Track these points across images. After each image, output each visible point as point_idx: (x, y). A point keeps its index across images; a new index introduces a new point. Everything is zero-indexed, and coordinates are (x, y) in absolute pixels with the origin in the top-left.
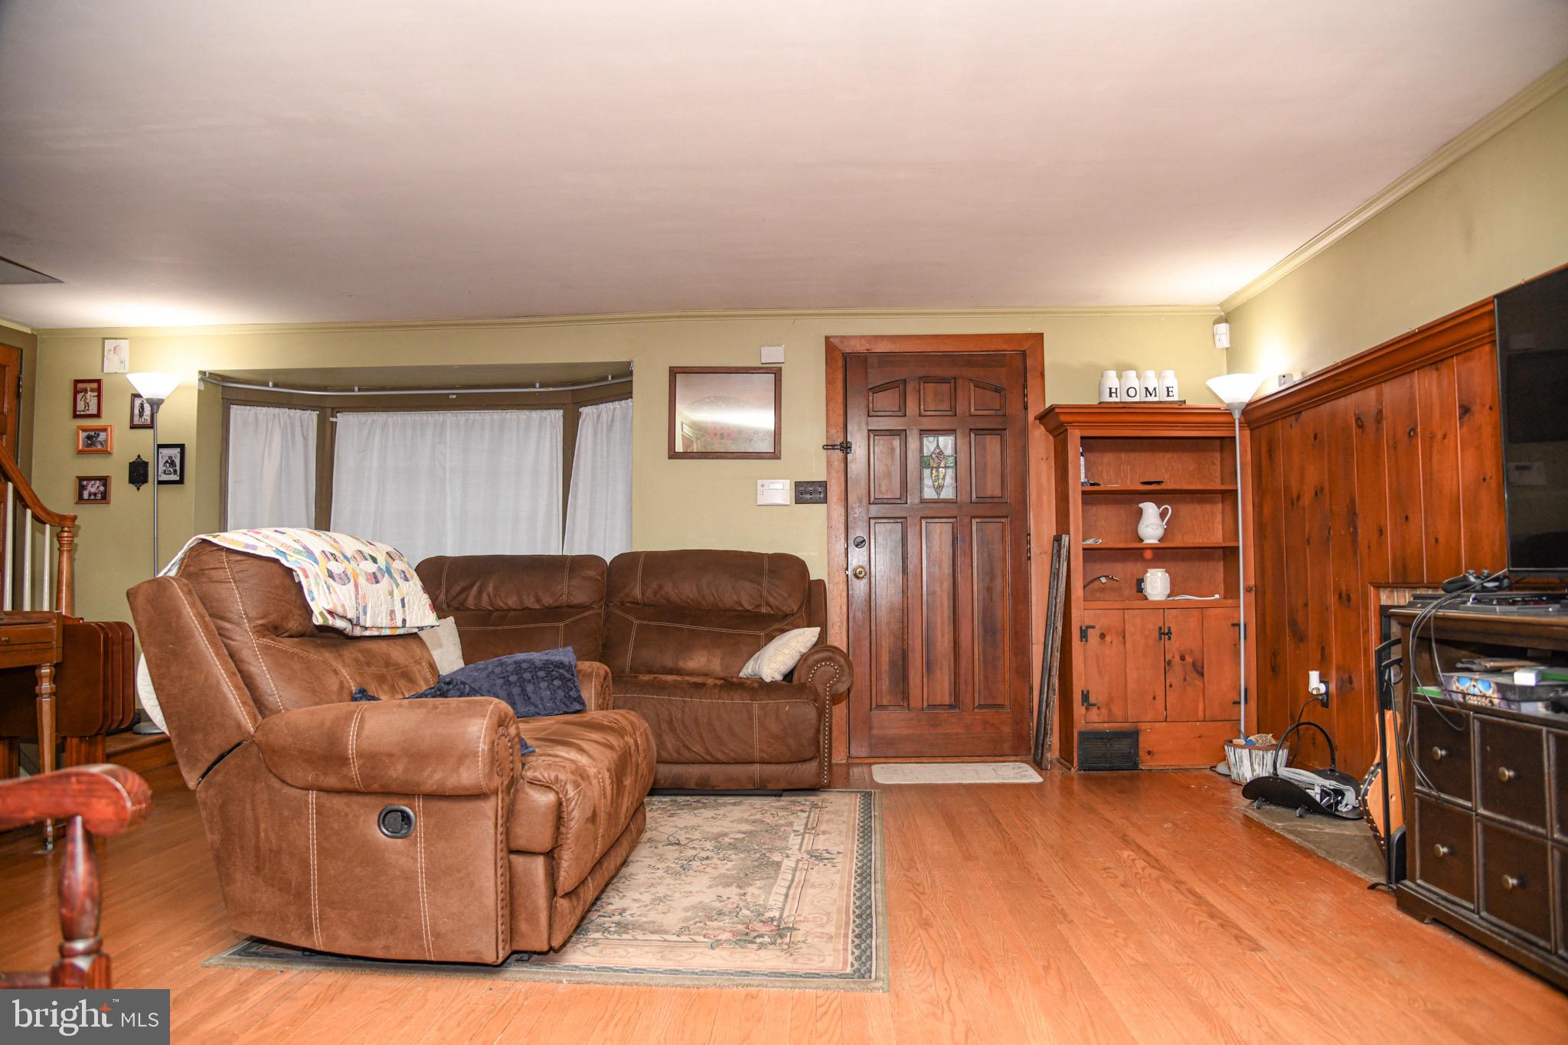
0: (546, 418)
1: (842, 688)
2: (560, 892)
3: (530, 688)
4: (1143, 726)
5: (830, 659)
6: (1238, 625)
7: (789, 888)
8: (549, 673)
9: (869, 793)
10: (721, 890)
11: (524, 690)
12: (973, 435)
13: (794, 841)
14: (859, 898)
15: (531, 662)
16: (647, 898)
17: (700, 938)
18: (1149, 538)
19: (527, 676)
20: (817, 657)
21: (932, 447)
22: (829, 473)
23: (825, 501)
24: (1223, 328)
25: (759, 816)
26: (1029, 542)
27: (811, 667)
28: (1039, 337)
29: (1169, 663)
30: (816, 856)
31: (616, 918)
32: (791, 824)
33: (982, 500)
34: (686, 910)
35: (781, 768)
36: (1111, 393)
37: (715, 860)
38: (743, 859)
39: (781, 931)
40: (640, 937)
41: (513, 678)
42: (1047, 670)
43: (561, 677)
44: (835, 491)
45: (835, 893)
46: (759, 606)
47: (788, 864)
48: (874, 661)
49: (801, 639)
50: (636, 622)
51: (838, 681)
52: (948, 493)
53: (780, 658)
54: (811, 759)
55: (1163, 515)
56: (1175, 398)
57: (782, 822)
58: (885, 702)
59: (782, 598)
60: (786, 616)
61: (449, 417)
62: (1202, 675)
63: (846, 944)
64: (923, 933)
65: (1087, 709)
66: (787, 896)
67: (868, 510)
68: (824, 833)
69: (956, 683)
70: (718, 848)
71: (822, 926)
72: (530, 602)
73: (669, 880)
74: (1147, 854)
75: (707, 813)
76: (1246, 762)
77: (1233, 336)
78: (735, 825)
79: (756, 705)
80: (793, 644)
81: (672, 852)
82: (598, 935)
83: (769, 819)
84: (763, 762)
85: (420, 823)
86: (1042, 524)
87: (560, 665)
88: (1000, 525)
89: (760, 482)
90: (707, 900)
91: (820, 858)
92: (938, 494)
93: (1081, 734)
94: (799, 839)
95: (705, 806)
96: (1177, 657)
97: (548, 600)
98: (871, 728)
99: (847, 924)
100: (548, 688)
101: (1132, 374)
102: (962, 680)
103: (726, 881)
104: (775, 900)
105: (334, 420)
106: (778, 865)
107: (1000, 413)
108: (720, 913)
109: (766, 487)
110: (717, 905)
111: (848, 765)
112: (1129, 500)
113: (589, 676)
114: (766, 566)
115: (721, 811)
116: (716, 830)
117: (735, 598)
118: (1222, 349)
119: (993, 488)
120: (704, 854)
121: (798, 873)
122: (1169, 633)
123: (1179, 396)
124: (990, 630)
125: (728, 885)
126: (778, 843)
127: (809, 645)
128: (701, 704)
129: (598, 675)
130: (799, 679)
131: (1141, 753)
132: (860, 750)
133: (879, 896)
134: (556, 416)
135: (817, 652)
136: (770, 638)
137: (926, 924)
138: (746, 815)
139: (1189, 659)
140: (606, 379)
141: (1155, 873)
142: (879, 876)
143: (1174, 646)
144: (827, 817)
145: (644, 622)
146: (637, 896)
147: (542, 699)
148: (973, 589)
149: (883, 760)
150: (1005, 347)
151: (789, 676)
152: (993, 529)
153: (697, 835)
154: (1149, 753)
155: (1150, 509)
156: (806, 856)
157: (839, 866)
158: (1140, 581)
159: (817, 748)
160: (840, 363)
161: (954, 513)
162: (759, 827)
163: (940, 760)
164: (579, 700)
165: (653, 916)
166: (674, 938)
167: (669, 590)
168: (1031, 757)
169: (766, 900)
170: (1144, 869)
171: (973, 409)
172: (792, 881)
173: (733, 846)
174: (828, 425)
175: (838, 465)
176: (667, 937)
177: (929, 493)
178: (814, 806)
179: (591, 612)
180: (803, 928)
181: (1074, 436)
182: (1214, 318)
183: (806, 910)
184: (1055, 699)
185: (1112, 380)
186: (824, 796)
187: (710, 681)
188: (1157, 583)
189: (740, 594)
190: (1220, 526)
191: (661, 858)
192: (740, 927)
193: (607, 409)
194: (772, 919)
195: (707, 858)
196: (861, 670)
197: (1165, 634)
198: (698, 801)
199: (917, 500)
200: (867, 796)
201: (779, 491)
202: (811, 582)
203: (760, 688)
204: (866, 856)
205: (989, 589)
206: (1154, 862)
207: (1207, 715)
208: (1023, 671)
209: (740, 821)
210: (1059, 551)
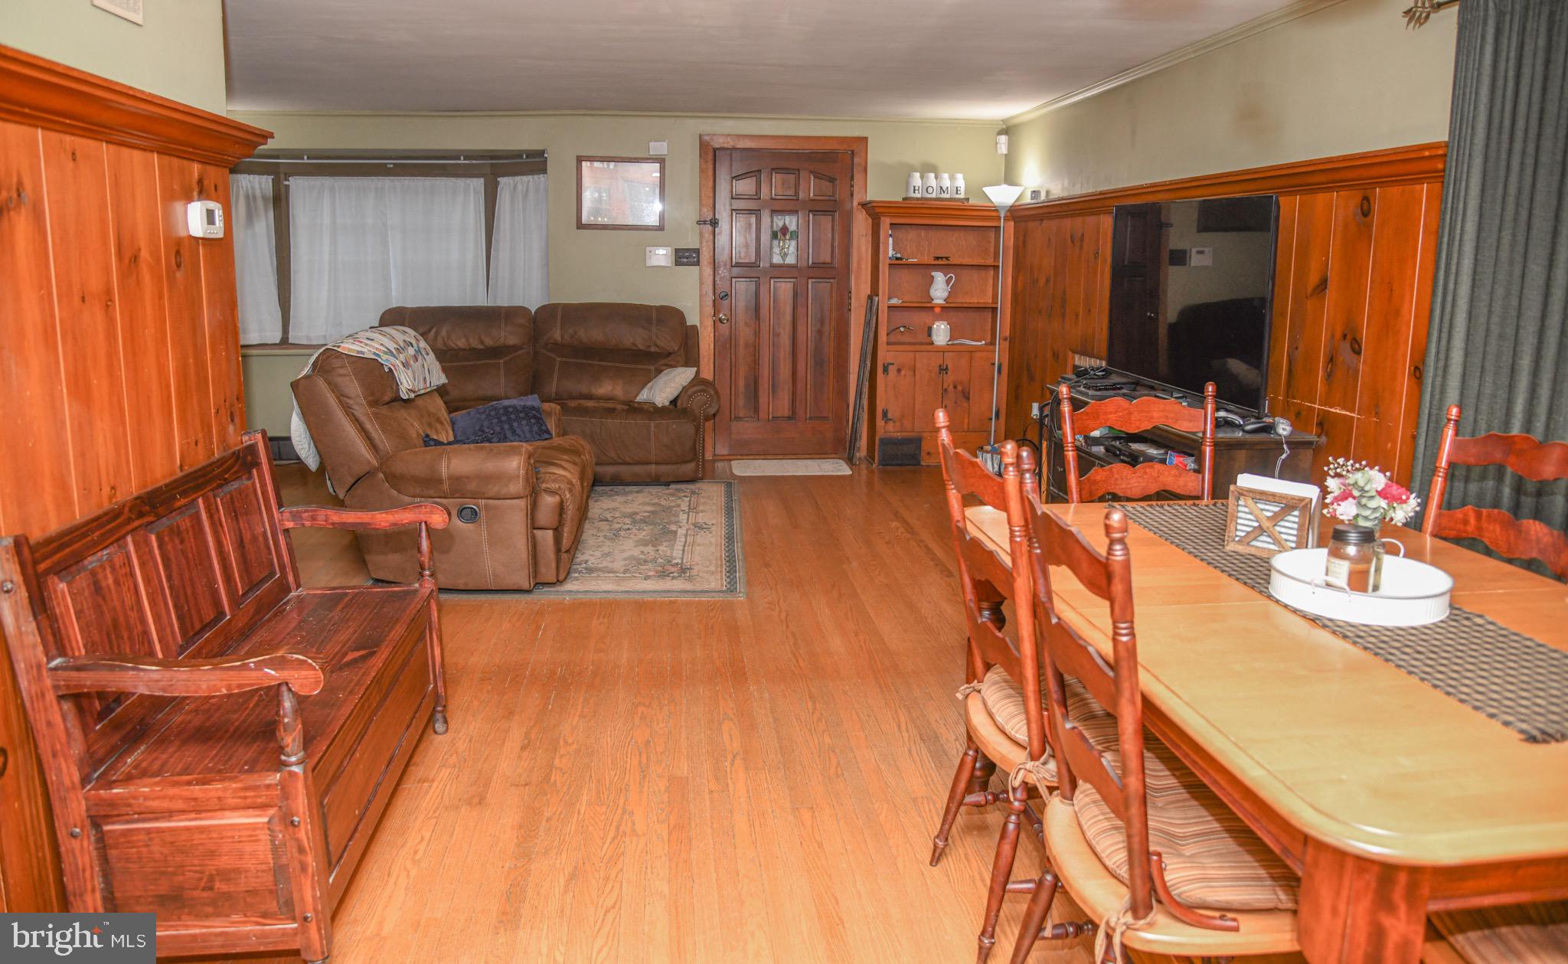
0: (469, 185)
1: (712, 411)
2: (563, 550)
3: (515, 424)
4: (925, 435)
5: (704, 391)
6: (994, 364)
7: (684, 546)
8: (526, 414)
9: (730, 484)
10: (642, 548)
11: (511, 427)
12: (811, 216)
13: (683, 517)
14: (728, 551)
15: (514, 407)
16: (598, 554)
17: (638, 575)
18: (938, 298)
19: (513, 416)
20: (695, 389)
21: (781, 224)
22: (701, 243)
23: (698, 263)
24: (1003, 139)
25: (656, 501)
26: (850, 298)
27: (690, 396)
28: (864, 140)
29: (946, 390)
30: (699, 527)
31: (584, 565)
32: (679, 506)
33: (816, 266)
34: (625, 559)
35: (669, 467)
36: (914, 190)
37: (634, 531)
38: (652, 530)
39: (683, 570)
40: (602, 575)
41: (504, 418)
42: (859, 394)
43: (534, 417)
44: (706, 257)
45: (712, 549)
46: (649, 346)
47: (681, 532)
48: (733, 382)
49: (683, 376)
50: (559, 359)
51: (710, 406)
52: (791, 260)
53: (668, 390)
54: (690, 461)
55: (948, 282)
56: (962, 196)
57: (672, 504)
58: (741, 415)
59: (666, 341)
60: (669, 354)
61: (386, 182)
62: (968, 399)
63: (721, 576)
64: (766, 570)
65: (886, 422)
66: (683, 551)
67: (730, 271)
68: (702, 512)
69: (793, 401)
70: (634, 522)
71: (707, 567)
72: (475, 343)
73: (608, 543)
74: (908, 524)
75: (620, 499)
76: (989, 463)
77: (1011, 145)
78: (640, 507)
79: (652, 424)
80: (677, 379)
81: (604, 526)
82: (576, 575)
83: (663, 503)
84: (657, 463)
85: (483, 514)
86: (860, 287)
87: (533, 408)
88: (829, 285)
89: (648, 249)
90: (635, 554)
91: (701, 528)
92: (784, 260)
93: (881, 440)
94: (686, 515)
95: (618, 494)
96: (951, 387)
97: (489, 342)
98: (730, 434)
99: (721, 565)
100: (527, 425)
101: (932, 175)
102: (798, 399)
103: (644, 543)
104: (677, 553)
105: (287, 183)
106: (675, 532)
107: (831, 198)
108: (646, 561)
109: (653, 253)
110: (641, 556)
111: (714, 461)
112: (925, 269)
113: (549, 414)
114: (654, 316)
115: (630, 497)
116: (629, 510)
117: (632, 340)
118: (1002, 155)
119: (825, 257)
120: (626, 527)
121: (688, 538)
122: (947, 369)
123: (965, 194)
124: (819, 363)
125: (646, 545)
126: (673, 519)
127: (689, 380)
128: (612, 423)
129: (555, 414)
130: (682, 404)
131: (923, 454)
132: (722, 450)
133: (740, 550)
134: (478, 183)
135: (694, 386)
136: (659, 372)
137: (767, 565)
138: (647, 500)
139: (960, 388)
140: (521, 156)
141: (909, 536)
142: (739, 537)
143: (950, 378)
144: (702, 500)
145: (564, 359)
146: (592, 553)
147: (523, 432)
148: (807, 333)
149: (739, 457)
150: (838, 147)
151: (674, 402)
152: (824, 287)
153: (617, 514)
154: (928, 453)
155: (939, 278)
156: (692, 527)
157: (714, 533)
158: (930, 329)
159: (694, 453)
160: (710, 156)
161: (795, 276)
162: (658, 508)
163: (781, 457)
164: (548, 432)
165: (605, 564)
166: (622, 575)
167: (582, 334)
168: (847, 455)
169: (672, 553)
170: (902, 533)
171: (812, 195)
172: (686, 542)
173: (644, 521)
174: (701, 205)
175: (708, 236)
176: (618, 575)
177: (777, 259)
178: (693, 493)
179: (523, 351)
180: (696, 568)
181: (885, 222)
182: (997, 130)
183: (697, 559)
184: (865, 416)
185: (916, 180)
186: (698, 485)
187: (619, 407)
188: (941, 333)
189: (633, 337)
190: (991, 289)
191: (599, 530)
192: (660, 568)
193: (523, 181)
194: (677, 564)
195: (629, 529)
196: (724, 392)
197: (943, 369)
198: (611, 490)
199: (767, 265)
200: (729, 485)
201: (661, 256)
202: (687, 326)
203: (653, 412)
204: (730, 526)
205: (820, 332)
206: (910, 529)
207: (971, 427)
208: (843, 392)
209: (644, 504)
210: (871, 307)
